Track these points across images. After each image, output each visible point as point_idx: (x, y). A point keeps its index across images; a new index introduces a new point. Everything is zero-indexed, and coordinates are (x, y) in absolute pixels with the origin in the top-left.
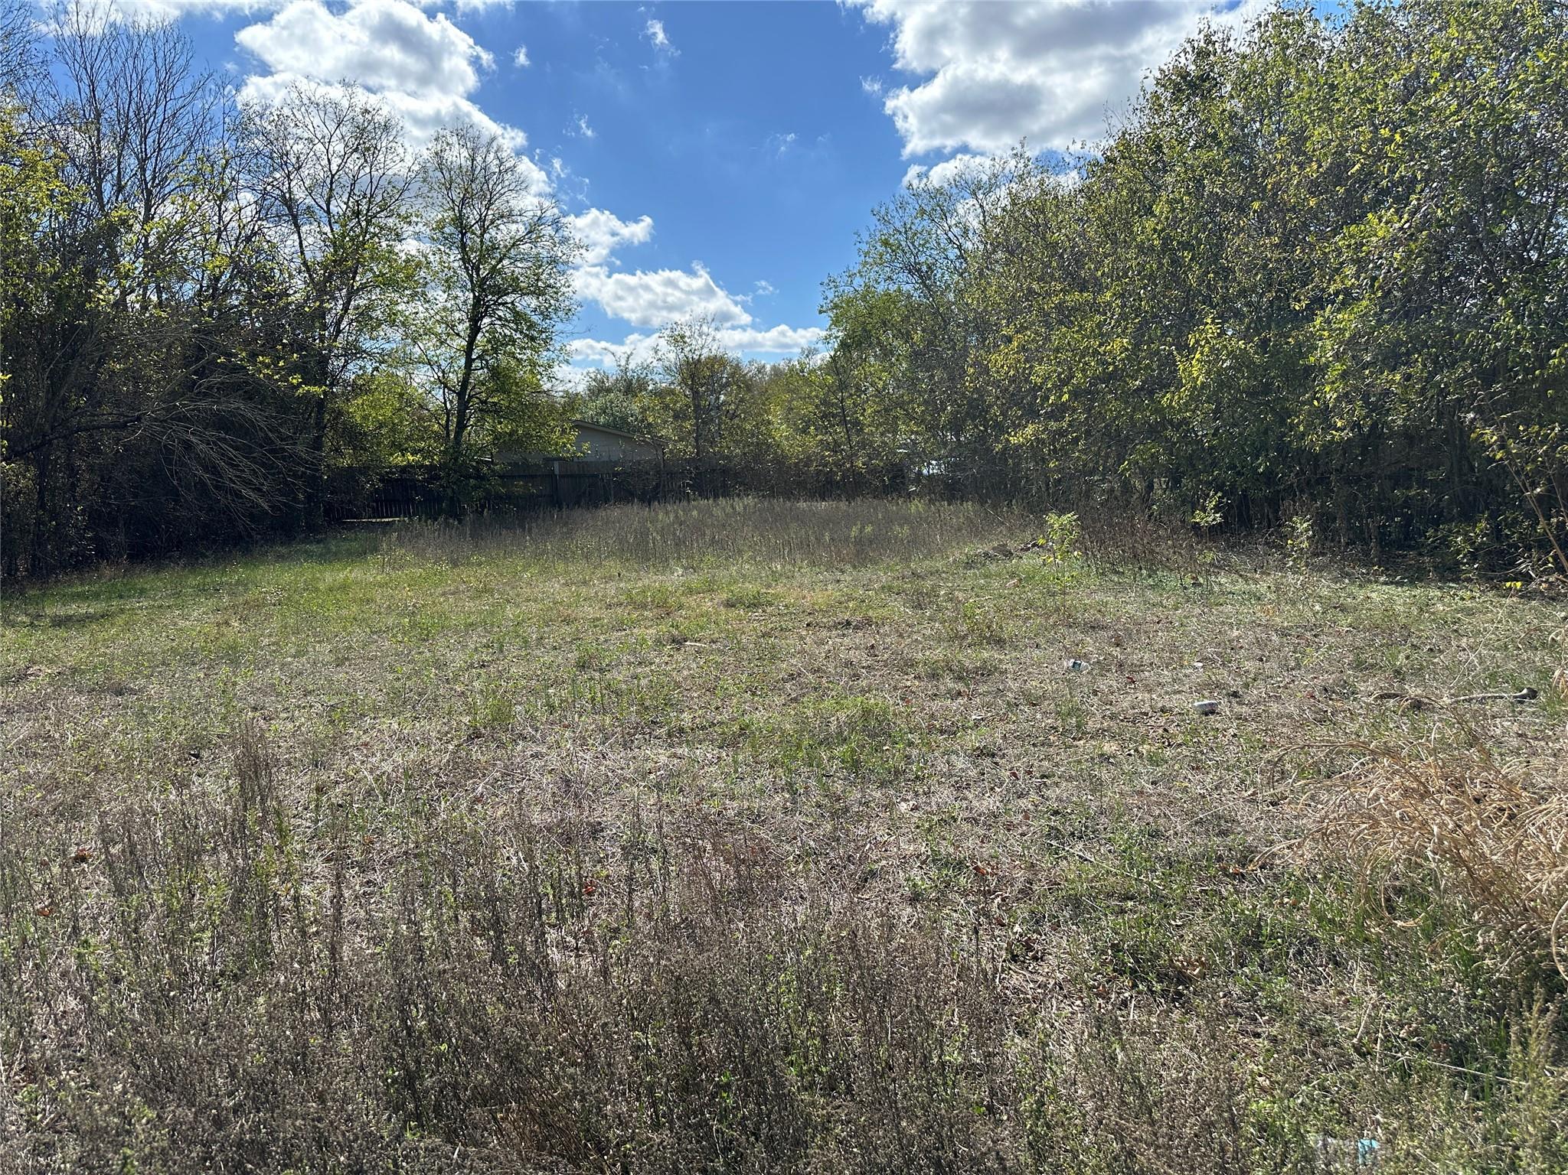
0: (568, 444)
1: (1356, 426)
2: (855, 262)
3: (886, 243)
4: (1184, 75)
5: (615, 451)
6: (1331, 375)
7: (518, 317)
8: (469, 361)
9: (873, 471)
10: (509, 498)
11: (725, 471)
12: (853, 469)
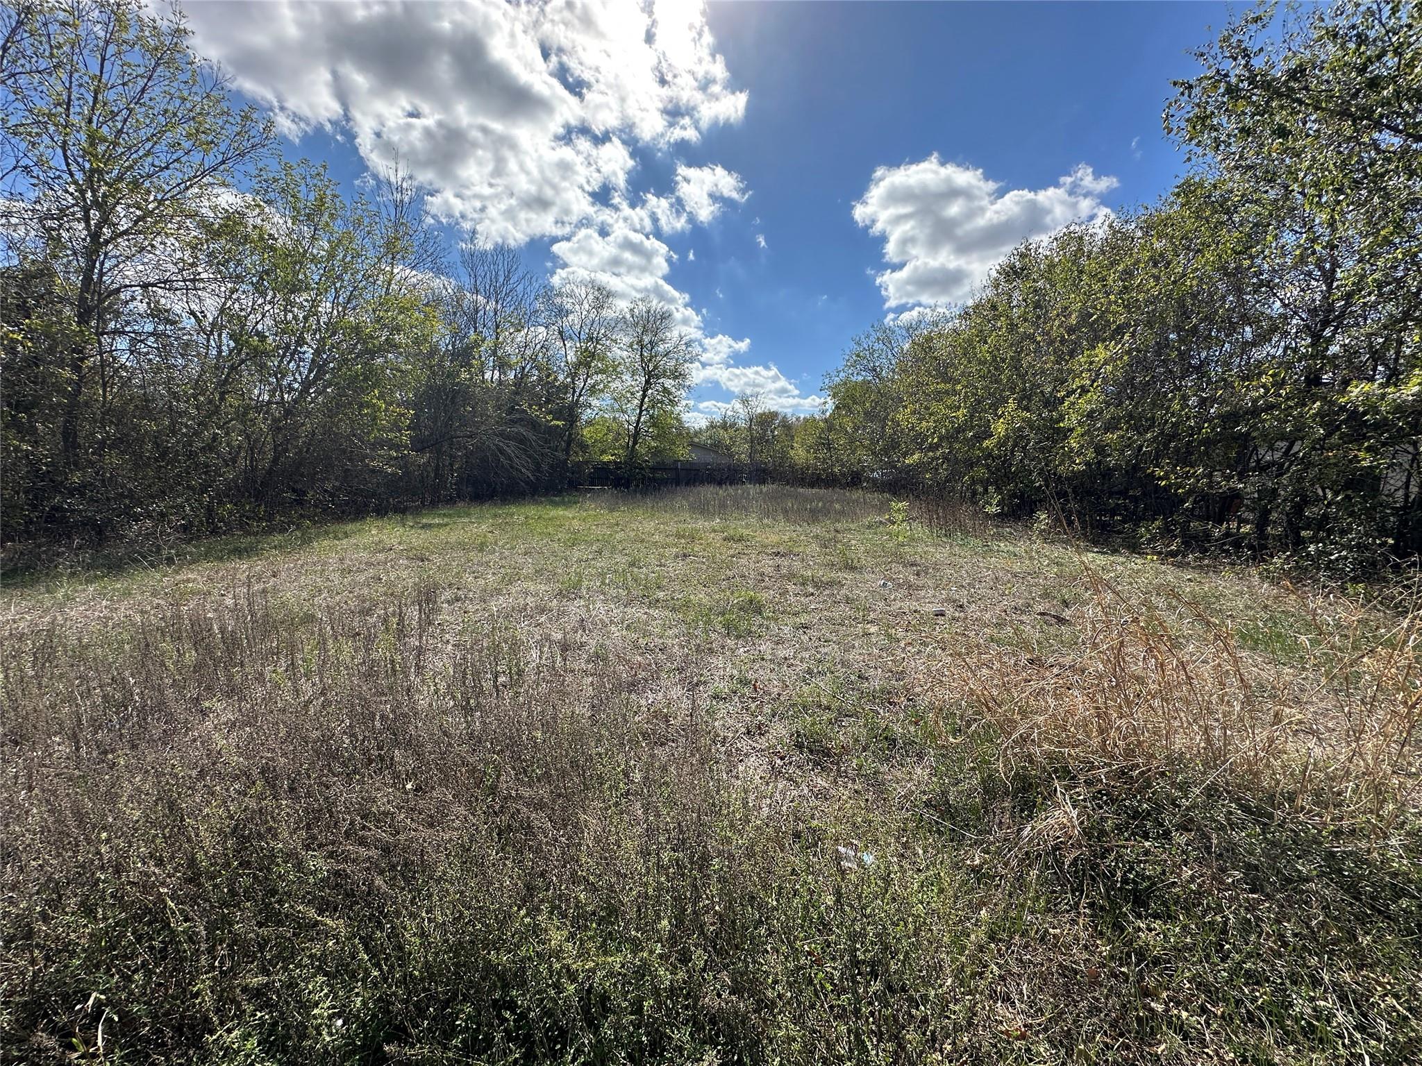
0: (683, 453)
1: (1088, 464)
2: (841, 364)
3: (858, 356)
4: (1013, 267)
5: (710, 458)
6: (1074, 434)
7: (665, 390)
8: (641, 411)
9: (843, 475)
10: (654, 480)
11: (764, 471)
12: (832, 474)
